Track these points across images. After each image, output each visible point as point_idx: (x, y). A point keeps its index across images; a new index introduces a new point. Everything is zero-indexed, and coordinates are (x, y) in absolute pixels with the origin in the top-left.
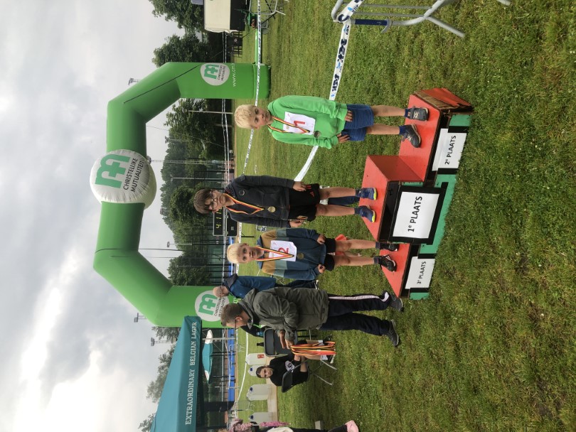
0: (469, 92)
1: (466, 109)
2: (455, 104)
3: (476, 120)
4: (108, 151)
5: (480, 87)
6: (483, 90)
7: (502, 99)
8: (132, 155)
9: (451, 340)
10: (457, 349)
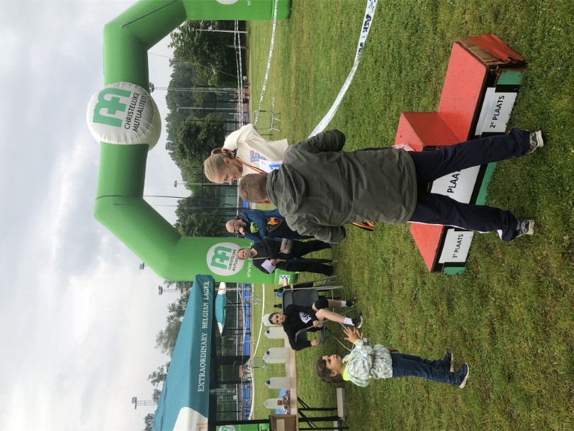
0: (523, 43)
1: (519, 65)
2: (505, 57)
3: (529, 79)
4: (107, 84)
5: (536, 38)
6: (540, 43)
7: (561, 57)
8: (132, 88)
9: (486, 321)
10: (493, 333)
